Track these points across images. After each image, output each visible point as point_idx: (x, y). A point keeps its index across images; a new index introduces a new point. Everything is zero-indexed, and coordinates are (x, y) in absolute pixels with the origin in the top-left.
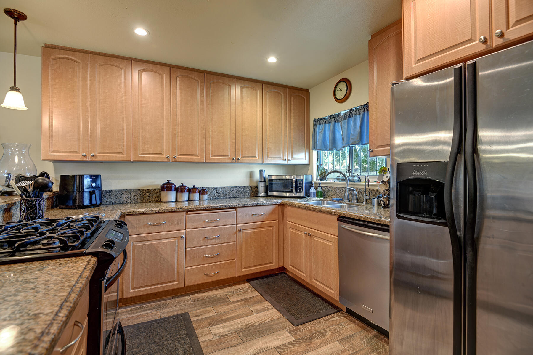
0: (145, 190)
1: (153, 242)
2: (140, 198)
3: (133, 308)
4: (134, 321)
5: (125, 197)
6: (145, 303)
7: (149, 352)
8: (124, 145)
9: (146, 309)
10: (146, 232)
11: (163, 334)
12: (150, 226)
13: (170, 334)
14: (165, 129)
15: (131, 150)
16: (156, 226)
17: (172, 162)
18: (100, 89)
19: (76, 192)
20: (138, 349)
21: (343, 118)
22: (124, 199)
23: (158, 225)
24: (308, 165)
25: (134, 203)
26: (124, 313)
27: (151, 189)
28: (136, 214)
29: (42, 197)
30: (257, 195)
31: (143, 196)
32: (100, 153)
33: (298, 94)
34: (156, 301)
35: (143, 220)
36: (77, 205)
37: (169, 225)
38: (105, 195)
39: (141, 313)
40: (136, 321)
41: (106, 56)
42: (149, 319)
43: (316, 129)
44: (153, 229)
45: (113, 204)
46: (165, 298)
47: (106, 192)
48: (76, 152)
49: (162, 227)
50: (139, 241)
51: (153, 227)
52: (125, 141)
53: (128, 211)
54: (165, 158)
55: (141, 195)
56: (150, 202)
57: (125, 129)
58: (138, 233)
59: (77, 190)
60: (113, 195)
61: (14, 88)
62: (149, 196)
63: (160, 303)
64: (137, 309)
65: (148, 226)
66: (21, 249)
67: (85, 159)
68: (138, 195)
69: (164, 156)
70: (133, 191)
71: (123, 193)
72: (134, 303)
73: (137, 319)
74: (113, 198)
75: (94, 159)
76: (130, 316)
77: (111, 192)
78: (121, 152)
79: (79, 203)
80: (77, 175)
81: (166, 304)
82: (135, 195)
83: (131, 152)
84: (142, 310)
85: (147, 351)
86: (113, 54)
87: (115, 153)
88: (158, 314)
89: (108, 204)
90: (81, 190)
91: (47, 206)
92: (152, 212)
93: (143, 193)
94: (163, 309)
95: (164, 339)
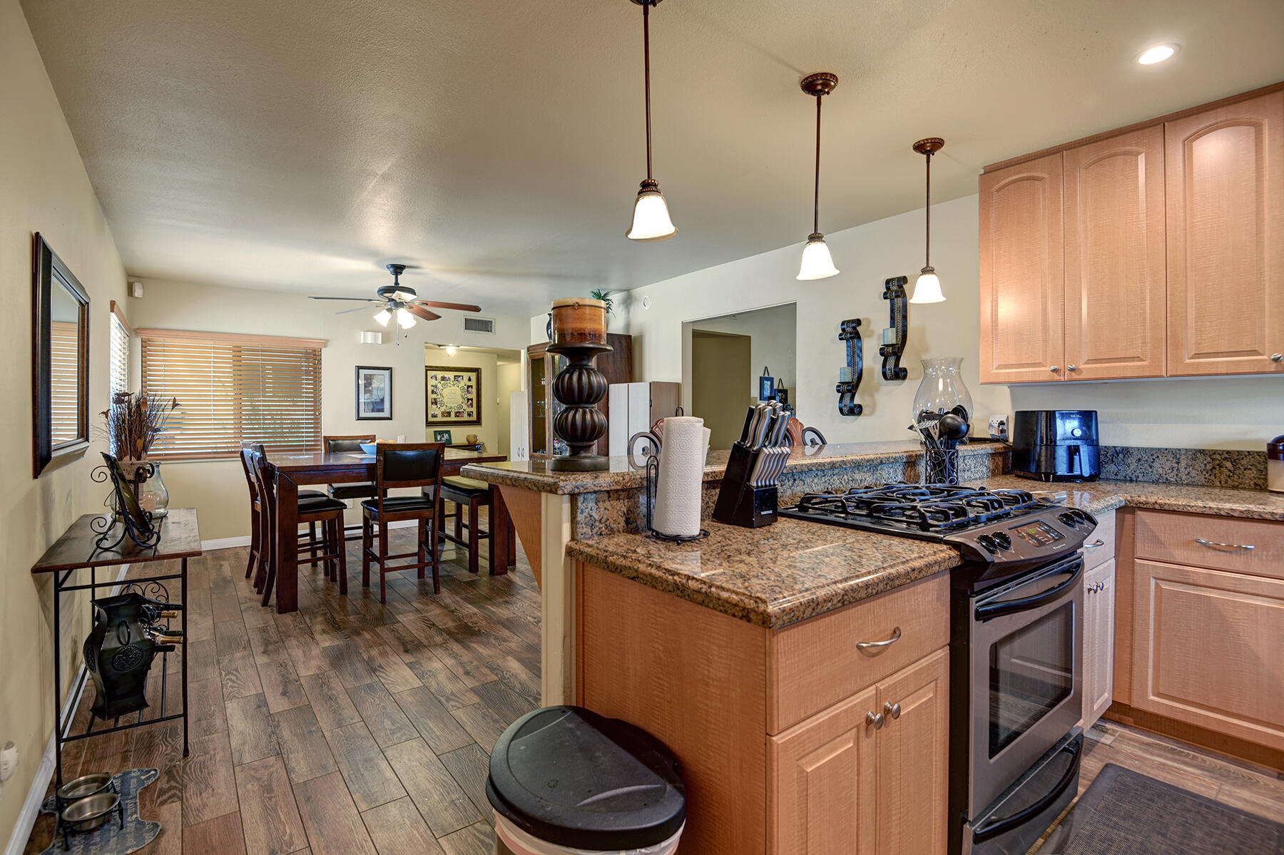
0: (1221, 453)
1: (1214, 594)
2: (1205, 473)
3: (1158, 742)
4: (1144, 767)
5: (1161, 467)
6: (1190, 747)
7: (1142, 843)
8: (1145, 338)
9: (1188, 760)
10: (1191, 562)
11: (1199, 834)
12: (1204, 549)
13: (1217, 845)
14: (1267, 278)
15: (1164, 348)
16: (1222, 553)
18: (1088, 220)
19: (1041, 446)
20: (1121, 823)
22: (1160, 471)
23: (1230, 550)
25: (1187, 484)
26: (1131, 742)
27: (1238, 452)
28: (1162, 510)
29: (954, 449)
31: (1214, 468)
32: (1089, 362)
34: (1224, 759)
35: (1183, 527)
36: (1043, 473)
37: (1264, 557)
38: (1112, 458)
39: (1169, 763)
40: (1148, 769)
41: (1103, 140)
42: (1183, 786)
44: (1212, 558)
45: (1131, 481)
46: (1255, 764)
47: (1116, 451)
48: (1039, 364)
49: (1242, 559)
50: (1173, 579)
51: (1214, 553)
52: (1148, 327)
53: (1143, 499)
54: (1267, 362)
55: (1209, 467)
56: (1235, 488)
57: (1148, 297)
58: (1169, 560)
59: (1042, 441)
60: (1132, 460)
61: (927, 270)
62: (1232, 469)
63: (1233, 768)
64: (1165, 749)
65: (1198, 547)
66: (874, 514)
67: (1056, 377)
68: (1199, 465)
69: (1265, 357)
70: (1183, 453)
71: (1158, 457)
72: (1162, 734)
73: (1152, 768)
74: (1132, 467)
75: (1075, 376)
76: (1140, 753)
77: (1126, 451)
78: (1138, 357)
79: (1046, 469)
80: (1042, 411)
81: (1250, 779)
82: (1190, 463)
83: (1164, 355)
84: (1177, 757)
85: (1139, 839)
87: (1123, 360)
88: (1212, 788)
89: (1120, 480)
90: (1051, 442)
91: (991, 468)
92: (1208, 511)
93: (1213, 459)
94: (1234, 784)
95: (1196, 844)
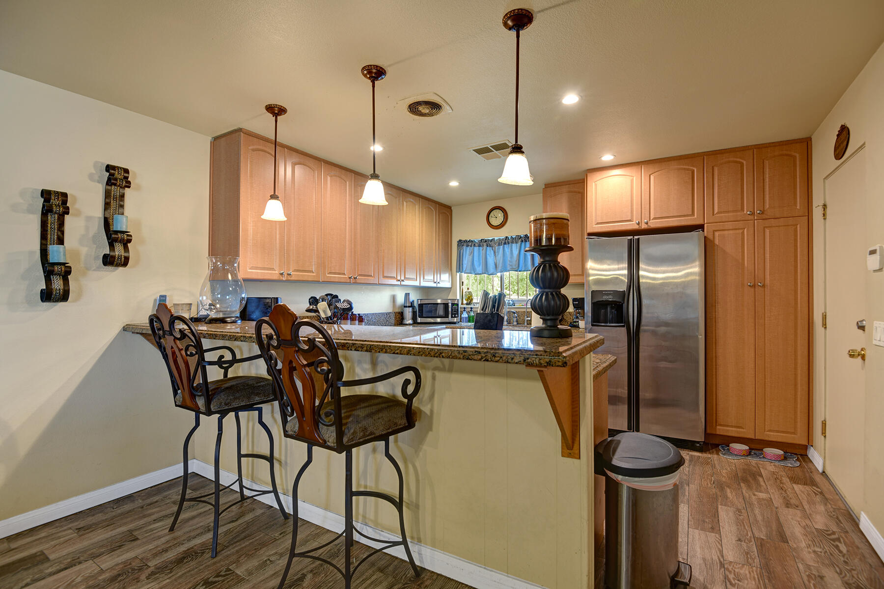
15: (321, 268)
17: (353, 283)
21: (497, 244)
24: (451, 288)
30: (402, 322)
33: (444, 211)
43: (461, 251)
61: (274, 197)
78: (312, 271)
83: (320, 271)
86: (305, 151)
87: (307, 271)
